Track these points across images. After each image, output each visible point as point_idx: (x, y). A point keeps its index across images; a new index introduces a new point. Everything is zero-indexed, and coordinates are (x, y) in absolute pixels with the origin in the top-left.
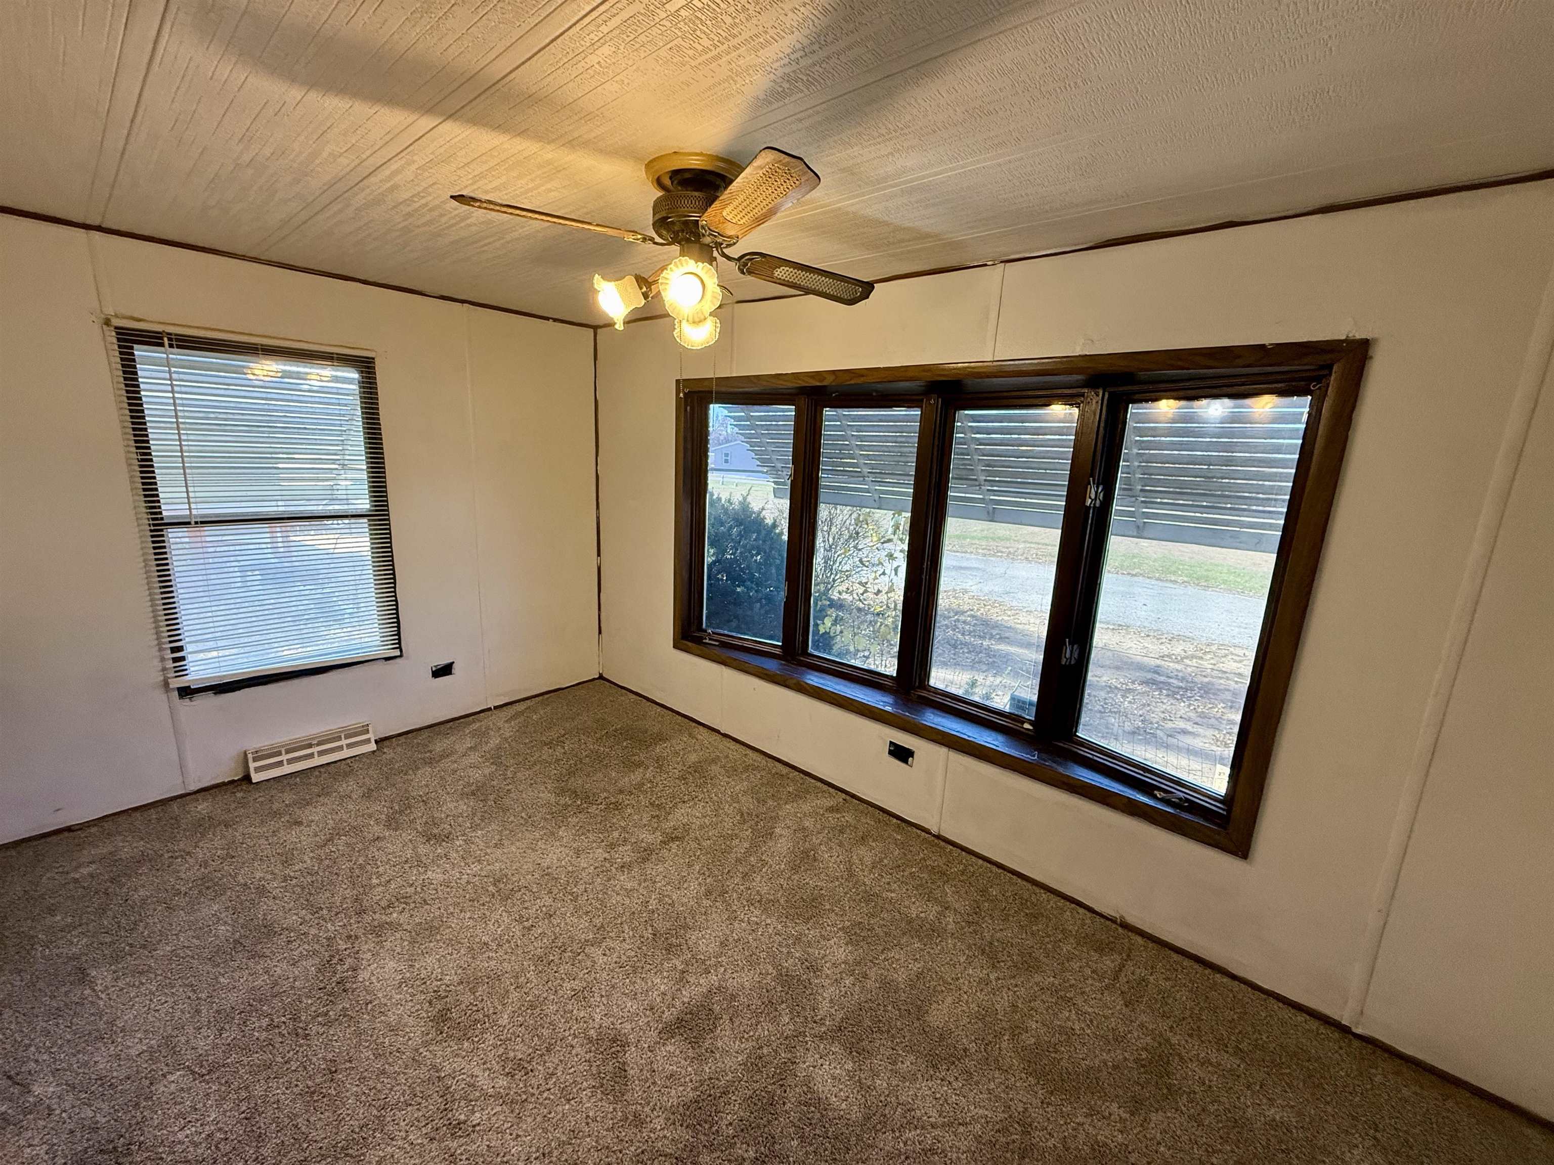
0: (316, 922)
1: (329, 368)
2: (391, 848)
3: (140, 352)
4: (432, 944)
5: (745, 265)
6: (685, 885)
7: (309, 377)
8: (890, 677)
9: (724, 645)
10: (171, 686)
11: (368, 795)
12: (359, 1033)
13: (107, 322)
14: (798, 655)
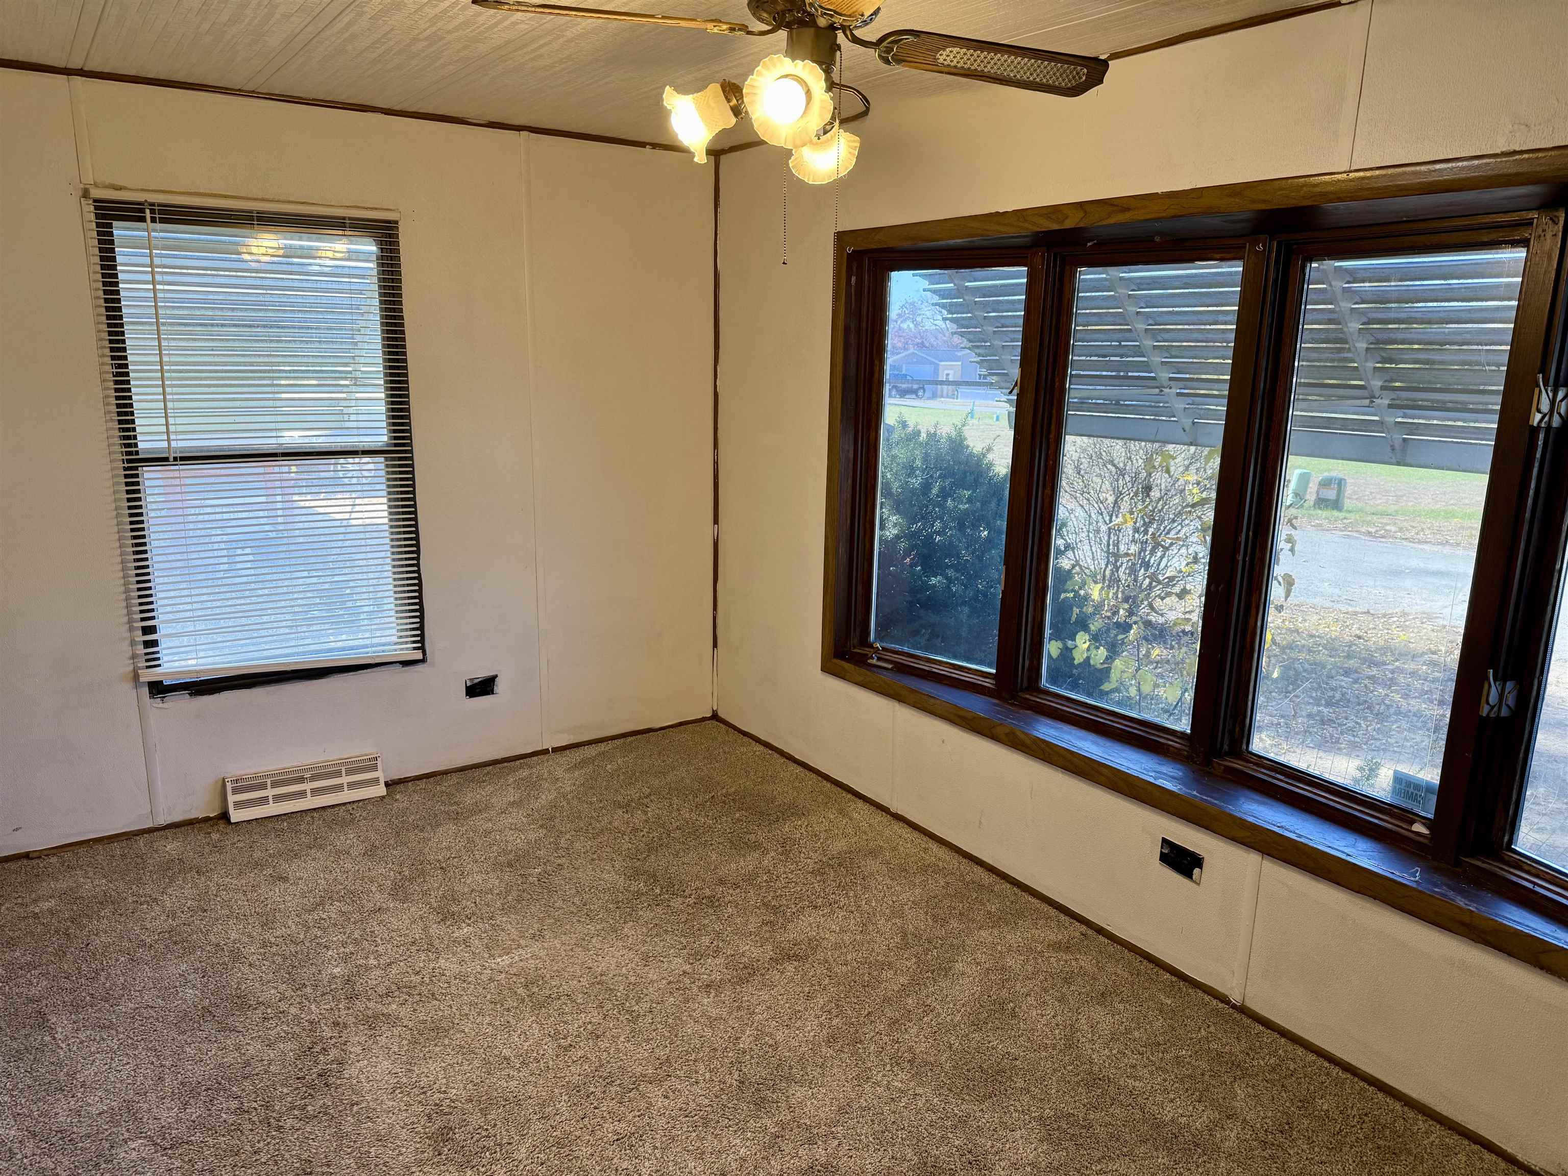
0: (298, 1000)
1: (345, 240)
2: (395, 923)
3: (121, 231)
4: (438, 1049)
5: (889, 50)
6: (799, 1023)
7: (320, 254)
8: (1182, 735)
9: (903, 669)
10: (142, 680)
11: (370, 853)
12: (340, 1136)
13: (86, 194)
14: (1022, 690)
